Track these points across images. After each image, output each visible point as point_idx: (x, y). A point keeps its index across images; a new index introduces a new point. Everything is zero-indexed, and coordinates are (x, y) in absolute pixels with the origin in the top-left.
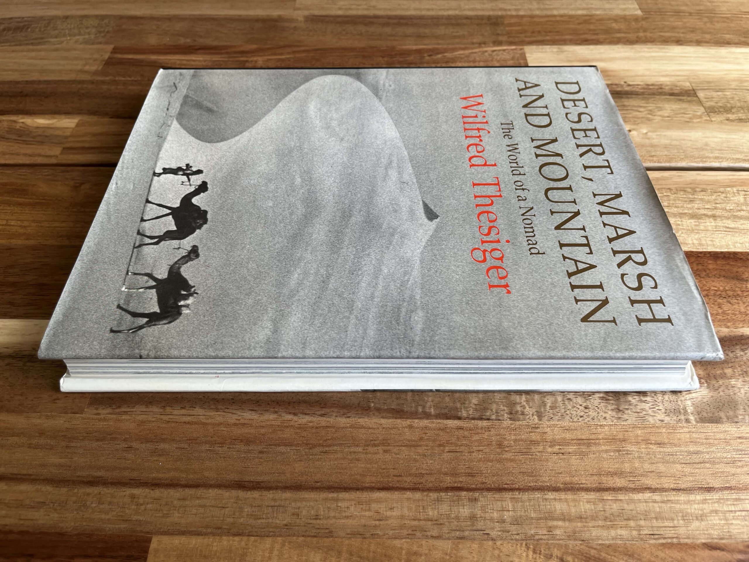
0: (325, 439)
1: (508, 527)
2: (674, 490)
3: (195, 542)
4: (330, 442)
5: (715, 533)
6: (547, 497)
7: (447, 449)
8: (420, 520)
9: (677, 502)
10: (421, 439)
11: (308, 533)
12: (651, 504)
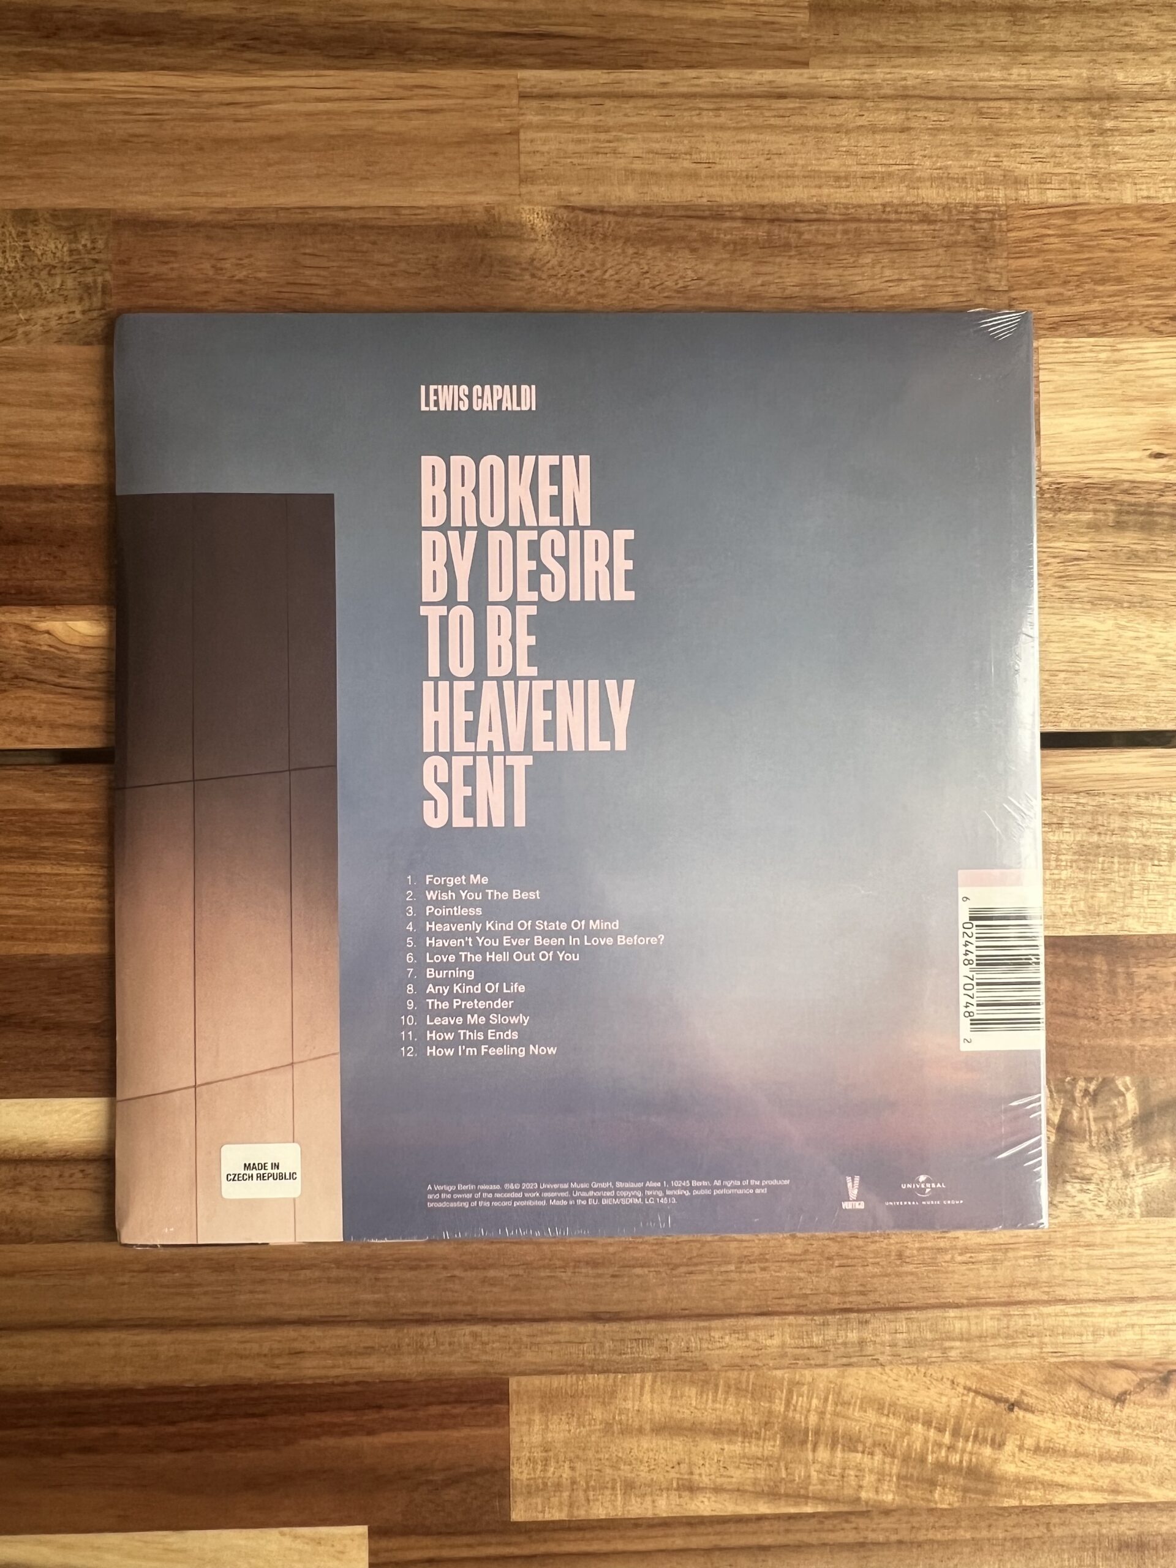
0: (688, 1256)
1: (900, 1350)
2: (1091, 1301)
3: (557, 1381)
4: (695, 1260)
5: (1124, 1350)
6: (947, 1314)
7: (837, 1263)
8: (803, 1348)
9: (1091, 1315)
10: (806, 1252)
11: (680, 1367)
12: (1061, 1318)
